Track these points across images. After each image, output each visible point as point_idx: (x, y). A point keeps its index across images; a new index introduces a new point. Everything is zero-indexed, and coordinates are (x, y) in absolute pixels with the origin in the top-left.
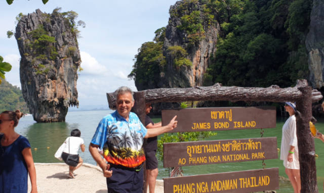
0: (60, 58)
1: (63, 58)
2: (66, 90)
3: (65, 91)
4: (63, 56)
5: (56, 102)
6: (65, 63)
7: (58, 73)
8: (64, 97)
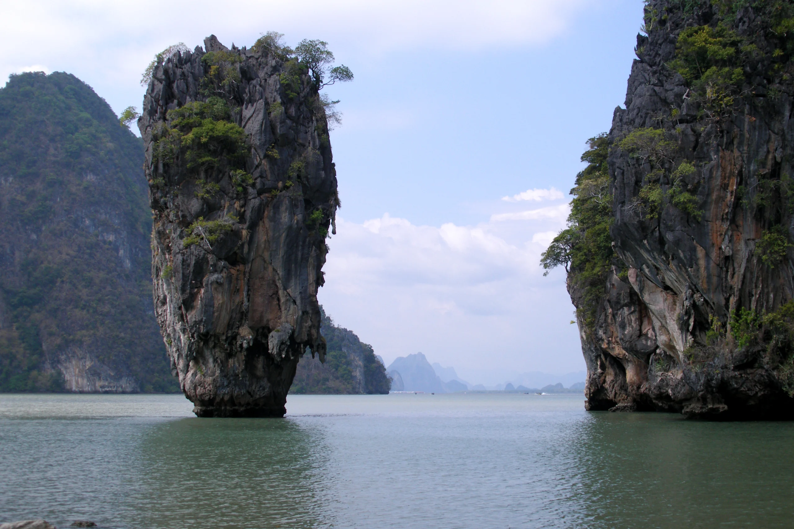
0: (260, 193)
1: (269, 190)
2: (279, 300)
3: (275, 302)
4: (268, 183)
5: (243, 338)
6: (276, 208)
7: (251, 242)
8: (271, 325)
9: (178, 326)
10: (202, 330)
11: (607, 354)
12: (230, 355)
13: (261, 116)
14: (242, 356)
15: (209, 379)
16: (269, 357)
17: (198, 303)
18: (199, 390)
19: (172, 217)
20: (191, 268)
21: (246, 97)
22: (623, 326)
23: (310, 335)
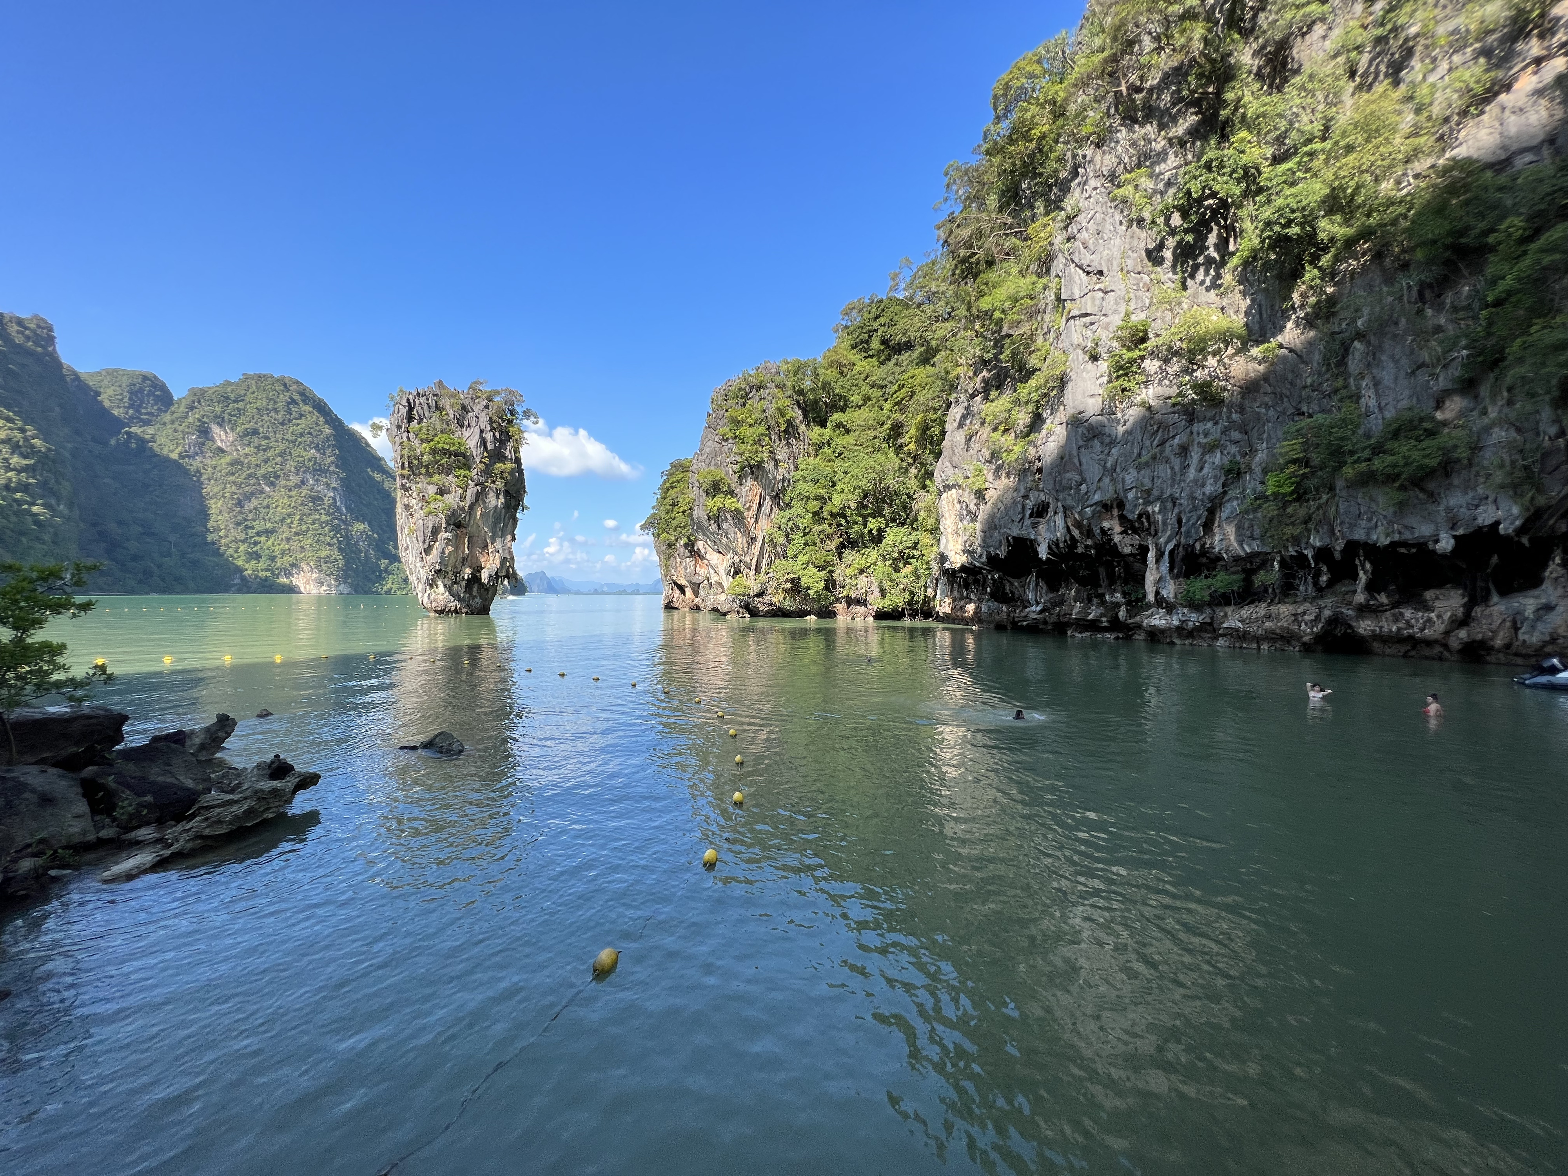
2: (488, 550)
3: (486, 552)
5: (465, 573)
7: (470, 515)
8: (483, 565)
9: (419, 565)
10: (438, 567)
11: (676, 584)
12: (455, 583)
13: (477, 436)
14: (464, 584)
15: (441, 598)
16: (481, 584)
17: (434, 551)
18: (434, 604)
19: (414, 495)
20: (430, 529)
21: (466, 423)
22: (686, 569)
23: (508, 572)
